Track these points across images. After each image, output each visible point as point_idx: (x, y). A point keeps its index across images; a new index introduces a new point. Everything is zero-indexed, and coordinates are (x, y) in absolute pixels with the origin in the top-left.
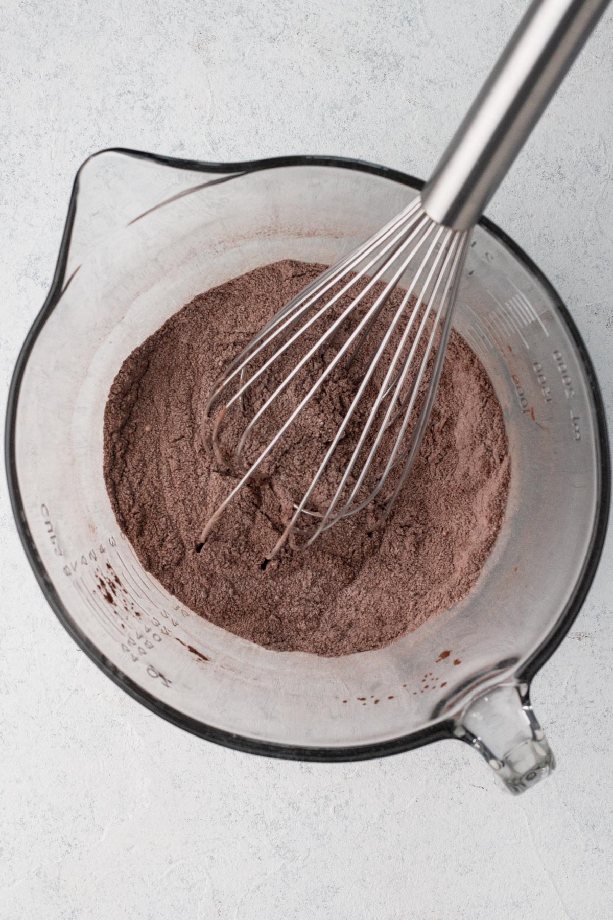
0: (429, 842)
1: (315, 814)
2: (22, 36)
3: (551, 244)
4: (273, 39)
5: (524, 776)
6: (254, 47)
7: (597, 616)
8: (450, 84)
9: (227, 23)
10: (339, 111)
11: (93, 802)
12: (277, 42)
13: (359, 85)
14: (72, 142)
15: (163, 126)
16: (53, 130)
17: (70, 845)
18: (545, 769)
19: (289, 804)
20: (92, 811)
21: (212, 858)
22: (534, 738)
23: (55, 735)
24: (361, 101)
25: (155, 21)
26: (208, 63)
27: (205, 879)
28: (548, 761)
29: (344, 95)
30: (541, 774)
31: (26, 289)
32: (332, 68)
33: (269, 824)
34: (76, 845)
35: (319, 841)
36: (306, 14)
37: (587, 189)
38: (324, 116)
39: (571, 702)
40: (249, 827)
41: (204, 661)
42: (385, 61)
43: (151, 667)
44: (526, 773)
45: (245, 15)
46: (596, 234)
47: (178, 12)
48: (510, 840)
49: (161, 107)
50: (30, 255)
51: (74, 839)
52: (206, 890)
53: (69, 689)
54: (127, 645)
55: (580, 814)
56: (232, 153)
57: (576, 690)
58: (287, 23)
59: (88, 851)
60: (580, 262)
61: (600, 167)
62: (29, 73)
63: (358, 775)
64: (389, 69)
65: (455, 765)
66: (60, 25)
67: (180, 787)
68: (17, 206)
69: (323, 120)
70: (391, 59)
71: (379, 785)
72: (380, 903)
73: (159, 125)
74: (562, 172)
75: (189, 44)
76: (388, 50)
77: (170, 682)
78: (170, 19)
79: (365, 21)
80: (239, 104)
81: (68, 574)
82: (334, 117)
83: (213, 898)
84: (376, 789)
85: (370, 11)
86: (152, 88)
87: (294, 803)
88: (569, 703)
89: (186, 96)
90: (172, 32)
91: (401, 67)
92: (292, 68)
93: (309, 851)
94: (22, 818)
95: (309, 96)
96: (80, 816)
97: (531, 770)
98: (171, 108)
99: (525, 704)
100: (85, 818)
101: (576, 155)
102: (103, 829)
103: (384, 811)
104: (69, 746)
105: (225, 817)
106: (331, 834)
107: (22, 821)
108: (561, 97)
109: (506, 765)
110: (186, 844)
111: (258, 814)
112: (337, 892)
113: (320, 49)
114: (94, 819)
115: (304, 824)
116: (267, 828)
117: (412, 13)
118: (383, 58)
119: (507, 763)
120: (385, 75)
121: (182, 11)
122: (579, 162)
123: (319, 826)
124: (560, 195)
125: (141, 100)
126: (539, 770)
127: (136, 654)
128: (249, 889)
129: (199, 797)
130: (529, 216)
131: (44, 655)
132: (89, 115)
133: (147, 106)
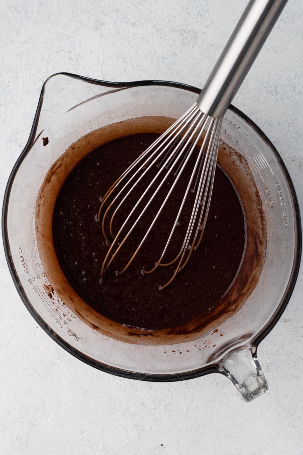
0: (211, 423)
2: (9, 22)
3: (271, 126)
4: (133, 24)
5: (252, 393)
6: (124, 28)
7: (294, 311)
8: (221, 47)
9: (111, 16)
10: (166, 60)
11: (44, 403)
12: (135, 26)
13: (176, 47)
14: (34, 75)
16: (25, 69)
17: (32, 424)
18: (263, 390)
19: (141, 404)
20: (44, 407)
21: (103, 430)
22: (258, 374)
23: (25, 369)
24: (177, 55)
25: (75, 15)
26: (101, 36)
27: (100, 441)
28: (265, 386)
29: (169, 52)
30: (260, 392)
31: (11, 148)
32: (163, 39)
33: (131, 414)
34: (36, 424)
35: (156, 422)
36: (150, 11)
37: (289, 99)
38: (159, 62)
39: (281, 353)
40: (121, 415)
41: (96, 329)
43: (70, 331)
44: (253, 391)
45: (119, 12)
46: (294, 121)
47: (86, 11)
49: (78, 58)
50: (13, 132)
51: (35, 421)
52: (100, 446)
53: (32, 347)
54: (59, 320)
55: (286, 409)
57: (284, 347)
58: (141, 16)
59: (42, 427)
60: (286, 135)
61: (295, 88)
62: (13, 41)
63: (175, 389)
64: (191, 39)
65: (223, 384)
66: (28, 17)
67: (87, 395)
68: (7, 107)
69: (158, 64)
70: (192, 34)
71: (186, 394)
74: (277, 90)
75: (92, 26)
76: (191, 30)
77: (79, 339)
78: (82, 14)
79: (179, 15)
80: (117, 56)
81: (31, 283)
82: (164, 63)
83: (104, 450)
84: (184, 397)
85: (182, 10)
86: (73, 48)
87: (144, 403)
89: (91, 53)
90: (83, 21)
91: (197, 38)
92: (143, 39)
93: (151, 427)
94: (9, 411)
95: (151, 53)
96: (38, 409)
97: (256, 390)
98: (83, 59)
99: (254, 357)
100: (40, 411)
101: (284, 82)
102: (49, 416)
103: (189, 407)
104: (32, 375)
105: (109, 410)
106: (162, 418)
107: (9, 412)
108: (276, 53)
109: (243, 387)
110: (90, 424)
111: (126, 409)
112: (165, 448)
113: (157, 29)
114: (44, 411)
115: (149, 414)
116: (130, 415)
117: (203, 11)
118: (188, 34)
119: (244, 386)
120: (189, 42)
121: (88, 10)
122: (285, 85)
123: (156, 415)
124: (276, 102)
125: (68, 54)
126: (260, 390)
127: (63, 324)
128: (121, 446)
129: (97, 400)
130: (261, 112)
131: (20, 330)
132: (42, 62)
133: (71, 57)
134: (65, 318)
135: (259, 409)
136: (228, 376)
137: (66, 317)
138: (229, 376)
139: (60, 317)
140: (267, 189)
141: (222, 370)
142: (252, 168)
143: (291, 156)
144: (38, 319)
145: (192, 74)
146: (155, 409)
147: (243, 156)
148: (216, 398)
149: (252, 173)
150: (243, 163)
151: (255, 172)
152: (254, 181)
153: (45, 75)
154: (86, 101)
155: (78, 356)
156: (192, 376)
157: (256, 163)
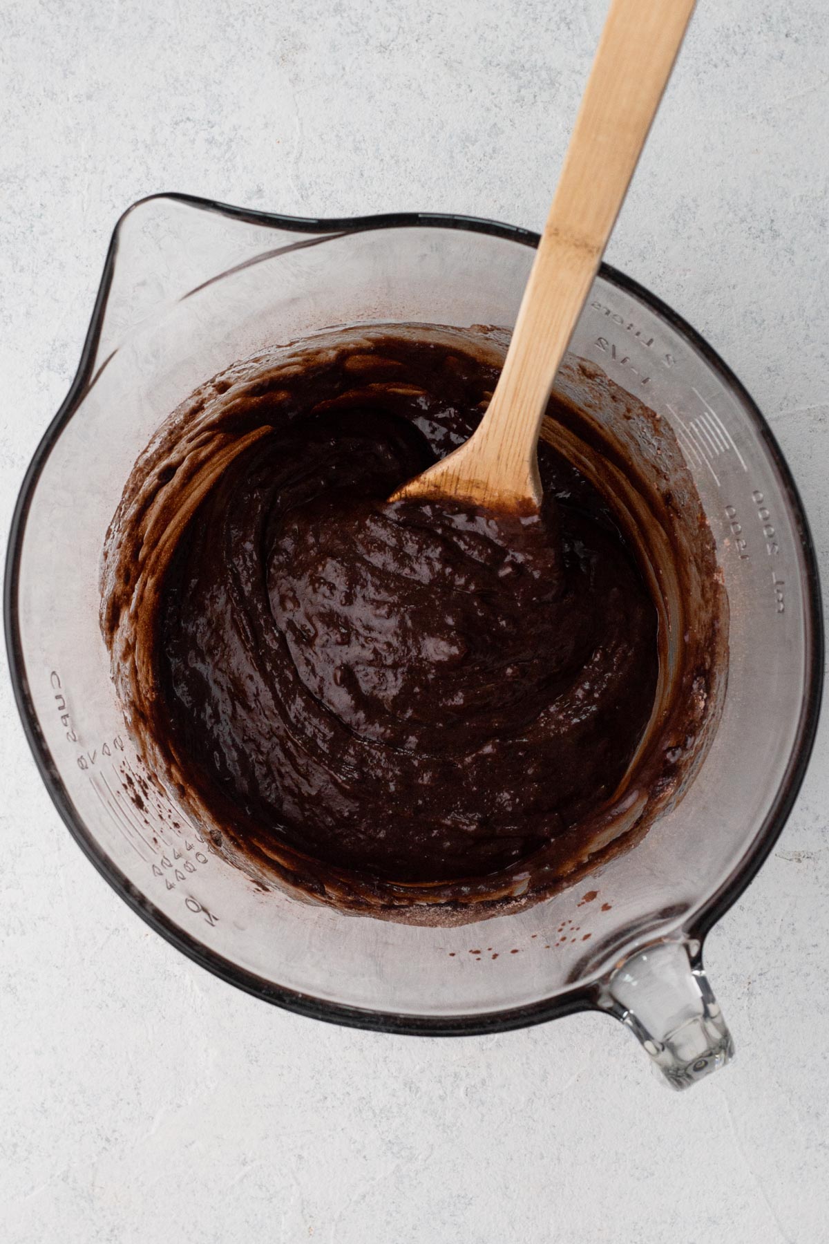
0: (595, 1136)
1: (440, 1097)
2: (43, 43)
3: (760, 325)
4: (383, 48)
5: (690, 1064)
6: (357, 58)
7: (823, 830)
9: (321, 26)
10: (473, 145)
11: (140, 1082)
12: (388, 52)
13: (500, 109)
14: (111, 186)
15: (234, 166)
16: (86, 170)
17: (108, 1140)
18: (719, 1057)
19: (405, 1084)
20: (138, 1094)
21: (300, 1157)
22: (707, 1014)
23: (87, 990)
24: (503, 132)
25: (224, 24)
26: (295, 80)
27: (291, 1186)
28: (724, 1046)
29: (480, 123)
30: (713, 1063)
31: (48, 386)
32: (463, 87)
33: (377, 1112)
34: (116, 1139)
35: (445, 1135)
36: (428, 13)
37: (808, 251)
38: (452, 152)
39: (788, 946)
40: (350, 1115)
41: (263, 891)
42: (535, 77)
43: (191, 898)
44: (693, 1061)
45: (345, 15)
46: (821, 311)
47: (255, 11)
48: (705, 1133)
49: (231, 140)
50: (54, 341)
51: (114, 1131)
52: (292, 1200)
53: (107, 929)
54: (161, 868)
55: (800, 1098)
56: (328, 202)
57: (794, 929)
58: (403, 26)
59: (132, 1148)
60: (799, 349)
62: (53, 94)
63: (499, 1045)
64: (540, 88)
66: (95, 28)
67: (257, 1061)
68: (37, 274)
69: (452, 157)
70: (544, 74)
71: (528, 1058)
72: (528, 1218)
73: (229, 163)
74: (775, 228)
75: (269, 54)
76: (540, 63)
77: (216, 919)
78: (244, 20)
79: (508, 23)
80: (337, 136)
81: (84, 768)
82: (466, 153)
83: (302, 1212)
84: (523, 1064)
85: (515, 10)
86: (219, 114)
87: (412, 1083)
88: (785, 947)
89: (266, 125)
90: (247, 39)
91: (557, 85)
92: (409, 87)
93: (432, 1147)
94: (43, 1104)
95: (432, 125)
96: (121, 1100)
97: (701, 1057)
98: (246, 141)
99: (696, 967)
100: (129, 1104)
101: (794, 204)
102: (153, 1118)
103: (534, 1093)
104: (107, 1006)
105: (318, 1102)
106: (462, 1125)
107: (43, 1107)
108: (774, 126)
109: (666, 1050)
110: (266, 1138)
111: (364, 1098)
112: (470, 1204)
113: (447, 61)
114: (141, 1104)
115: (425, 1112)
116: (375, 1116)
117: (572, 12)
118: (532, 73)
119: (668, 1047)
120: (535, 96)
121: (260, 9)
122: (798, 214)
123: (445, 1114)
124: (772, 259)
125: (204, 130)
126: (712, 1057)
127: (172, 880)
128: (350, 1200)
129: (282, 1075)
130: (731, 288)
131: (73, 882)
132: (134, 151)
133: (213, 138)
134: (178, 864)
135: (727, 1098)
136: (624, 1019)
137: (182, 861)
138: (628, 1021)
139: (165, 860)
140: (729, 507)
141: (608, 1004)
142: (689, 451)
143: (814, 409)
144: (105, 865)
145: (545, 183)
146: (442, 1098)
147: (663, 419)
148: (608, 1067)
149: (688, 464)
150: (663, 435)
151: (696, 463)
152: (694, 487)
153: (141, 185)
154: (233, 271)
155: (212, 967)
156: (526, 1021)
157: (697, 436)
